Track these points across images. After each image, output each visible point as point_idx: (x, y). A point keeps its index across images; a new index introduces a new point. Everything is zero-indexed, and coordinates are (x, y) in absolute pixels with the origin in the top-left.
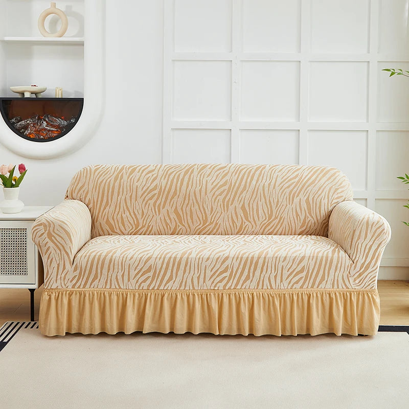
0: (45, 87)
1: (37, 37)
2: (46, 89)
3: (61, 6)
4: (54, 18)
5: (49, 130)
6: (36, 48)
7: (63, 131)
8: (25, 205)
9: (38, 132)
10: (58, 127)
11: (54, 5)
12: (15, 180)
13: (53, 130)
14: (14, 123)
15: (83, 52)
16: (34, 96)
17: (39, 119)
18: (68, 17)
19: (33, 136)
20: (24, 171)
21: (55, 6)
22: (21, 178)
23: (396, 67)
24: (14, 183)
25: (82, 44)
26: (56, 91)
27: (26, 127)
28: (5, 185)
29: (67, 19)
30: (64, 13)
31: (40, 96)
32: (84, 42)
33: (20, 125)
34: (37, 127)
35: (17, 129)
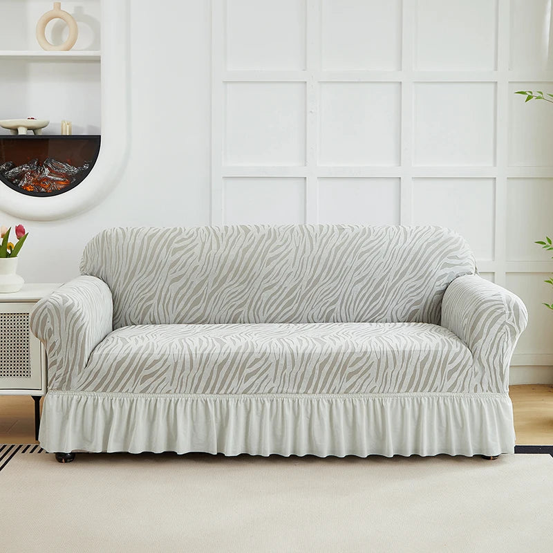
0: (47, 121)
1: (35, 50)
2: (49, 123)
3: (68, 8)
4: (58, 24)
5: (53, 181)
6: (34, 67)
7: (73, 182)
9: (38, 183)
10: (66, 176)
11: (59, 6)
13: (58, 181)
14: (4, 171)
15: (99, 71)
16: (31, 133)
17: (39, 164)
18: (78, 23)
19: (30, 188)
21: (60, 8)
25: (97, 60)
26: (62, 125)
27: (21, 176)
29: (76, 25)
30: (72, 18)
31: (40, 133)
32: (100, 57)
33: (13, 173)
34: (37, 176)
35: (8, 179)
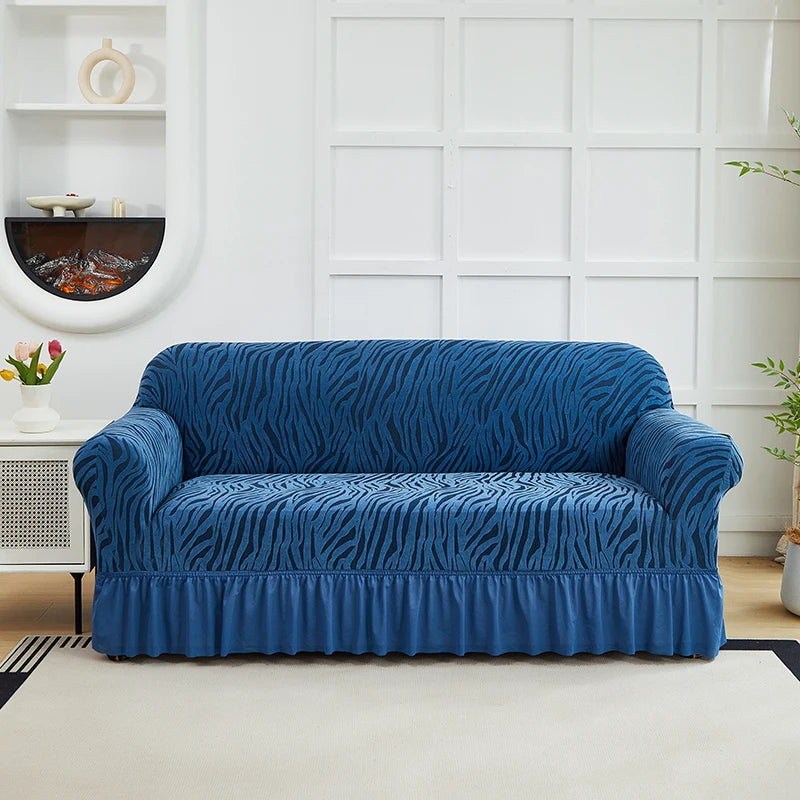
0: (91, 198)
1: (76, 102)
2: (94, 201)
3: (122, 45)
4: (107, 68)
5: (100, 279)
6: (74, 125)
7: (127, 280)
8: (61, 418)
9: (80, 281)
10: (118, 272)
11: (109, 43)
12: (42, 371)
13: (107, 279)
14: (34, 265)
15: (162, 133)
16: (71, 214)
17: (81, 257)
18: (134, 67)
19: (69, 289)
20: (59, 355)
21: (111, 46)
22: (54, 368)
23: (752, 159)
24: (40, 376)
25: (160, 117)
26: (113, 204)
27: (56, 273)
28: (25, 380)
29: (133, 71)
30: (127, 59)
31: (83, 214)
32: (165, 112)
33: (46, 268)
34: (78, 273)
35: (39, 277)
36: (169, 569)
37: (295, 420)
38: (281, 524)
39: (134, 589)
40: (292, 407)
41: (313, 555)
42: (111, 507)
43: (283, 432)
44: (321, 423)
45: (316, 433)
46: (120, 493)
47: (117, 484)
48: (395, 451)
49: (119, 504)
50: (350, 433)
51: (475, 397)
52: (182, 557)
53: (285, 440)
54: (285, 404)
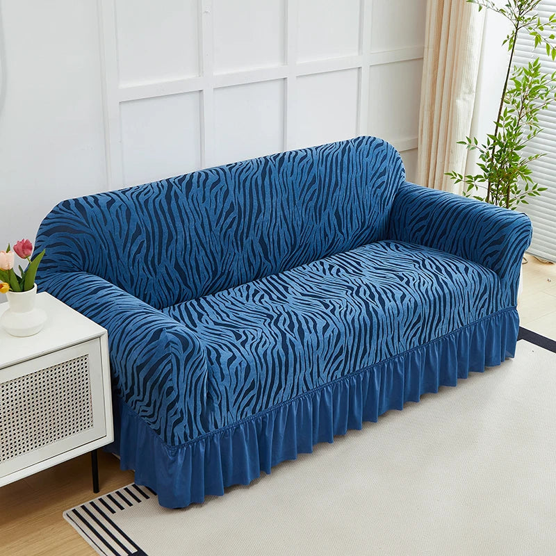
36: (226, 424)
37: (197, 254)
38: (298, 360)
39: (202, 450)
40: (194, 244)
41: (319, 376)
42: (182, 392)
43: (189, 267)
44: (214, 252)
45: (211, 260)
46: (190, 376)
47: (188, 370)
48: (263, 259)
49: (189, 387)
50: (235, 253)
51: (312, 204)
52: (235, 411)
53: (190, 273)
54: (188, 242)
